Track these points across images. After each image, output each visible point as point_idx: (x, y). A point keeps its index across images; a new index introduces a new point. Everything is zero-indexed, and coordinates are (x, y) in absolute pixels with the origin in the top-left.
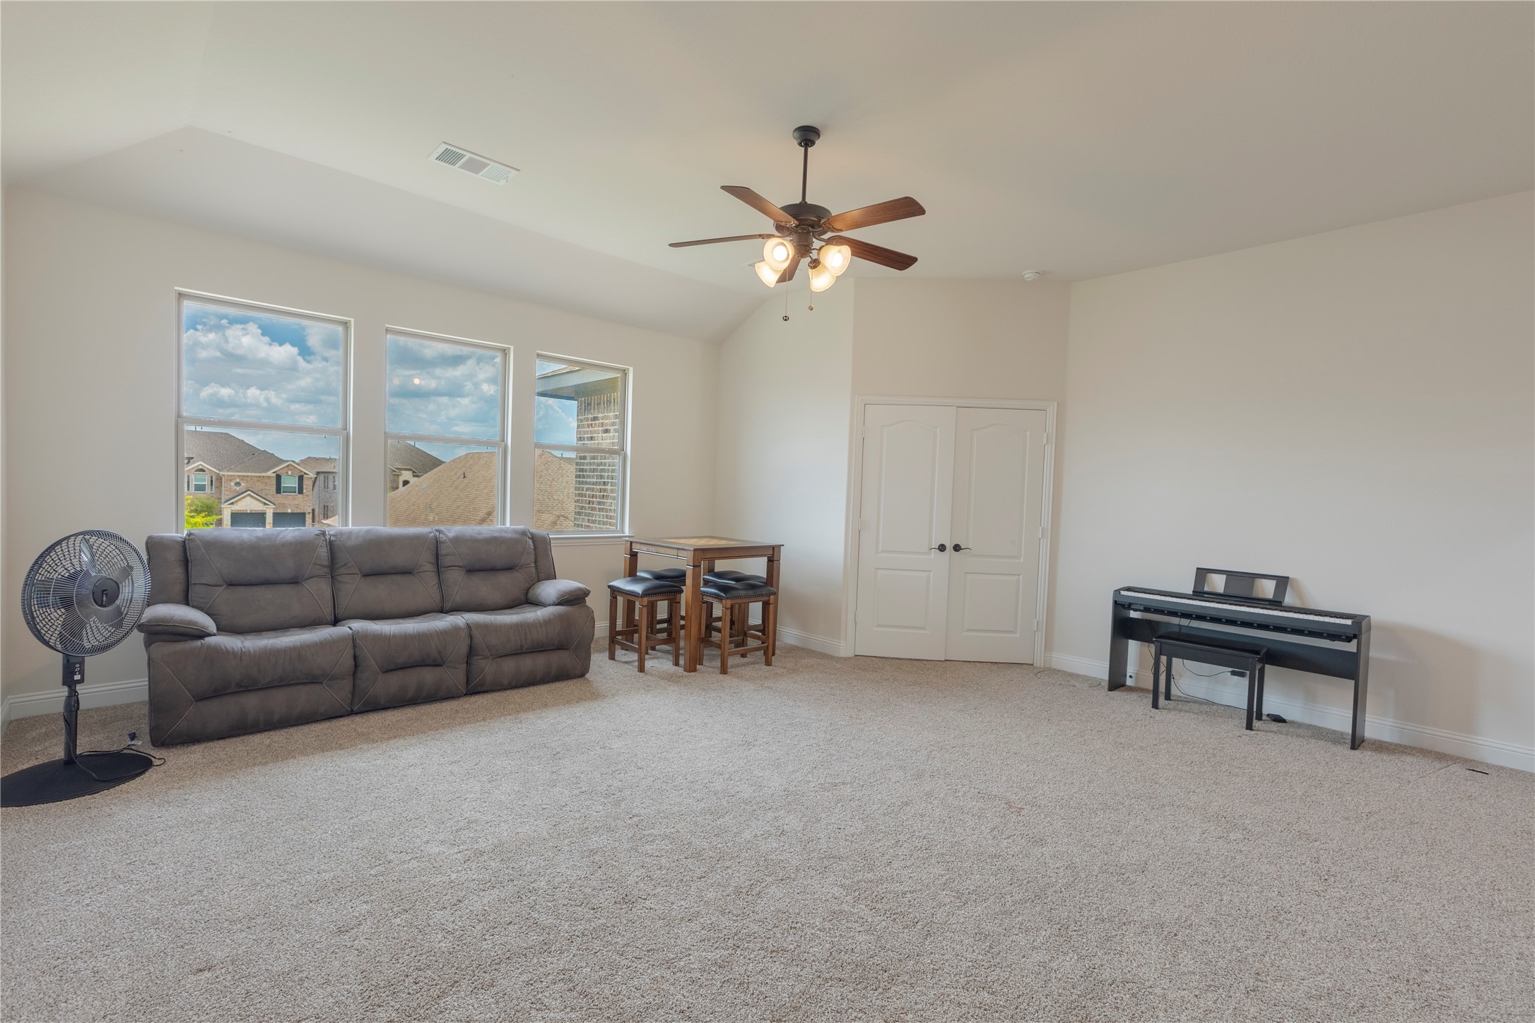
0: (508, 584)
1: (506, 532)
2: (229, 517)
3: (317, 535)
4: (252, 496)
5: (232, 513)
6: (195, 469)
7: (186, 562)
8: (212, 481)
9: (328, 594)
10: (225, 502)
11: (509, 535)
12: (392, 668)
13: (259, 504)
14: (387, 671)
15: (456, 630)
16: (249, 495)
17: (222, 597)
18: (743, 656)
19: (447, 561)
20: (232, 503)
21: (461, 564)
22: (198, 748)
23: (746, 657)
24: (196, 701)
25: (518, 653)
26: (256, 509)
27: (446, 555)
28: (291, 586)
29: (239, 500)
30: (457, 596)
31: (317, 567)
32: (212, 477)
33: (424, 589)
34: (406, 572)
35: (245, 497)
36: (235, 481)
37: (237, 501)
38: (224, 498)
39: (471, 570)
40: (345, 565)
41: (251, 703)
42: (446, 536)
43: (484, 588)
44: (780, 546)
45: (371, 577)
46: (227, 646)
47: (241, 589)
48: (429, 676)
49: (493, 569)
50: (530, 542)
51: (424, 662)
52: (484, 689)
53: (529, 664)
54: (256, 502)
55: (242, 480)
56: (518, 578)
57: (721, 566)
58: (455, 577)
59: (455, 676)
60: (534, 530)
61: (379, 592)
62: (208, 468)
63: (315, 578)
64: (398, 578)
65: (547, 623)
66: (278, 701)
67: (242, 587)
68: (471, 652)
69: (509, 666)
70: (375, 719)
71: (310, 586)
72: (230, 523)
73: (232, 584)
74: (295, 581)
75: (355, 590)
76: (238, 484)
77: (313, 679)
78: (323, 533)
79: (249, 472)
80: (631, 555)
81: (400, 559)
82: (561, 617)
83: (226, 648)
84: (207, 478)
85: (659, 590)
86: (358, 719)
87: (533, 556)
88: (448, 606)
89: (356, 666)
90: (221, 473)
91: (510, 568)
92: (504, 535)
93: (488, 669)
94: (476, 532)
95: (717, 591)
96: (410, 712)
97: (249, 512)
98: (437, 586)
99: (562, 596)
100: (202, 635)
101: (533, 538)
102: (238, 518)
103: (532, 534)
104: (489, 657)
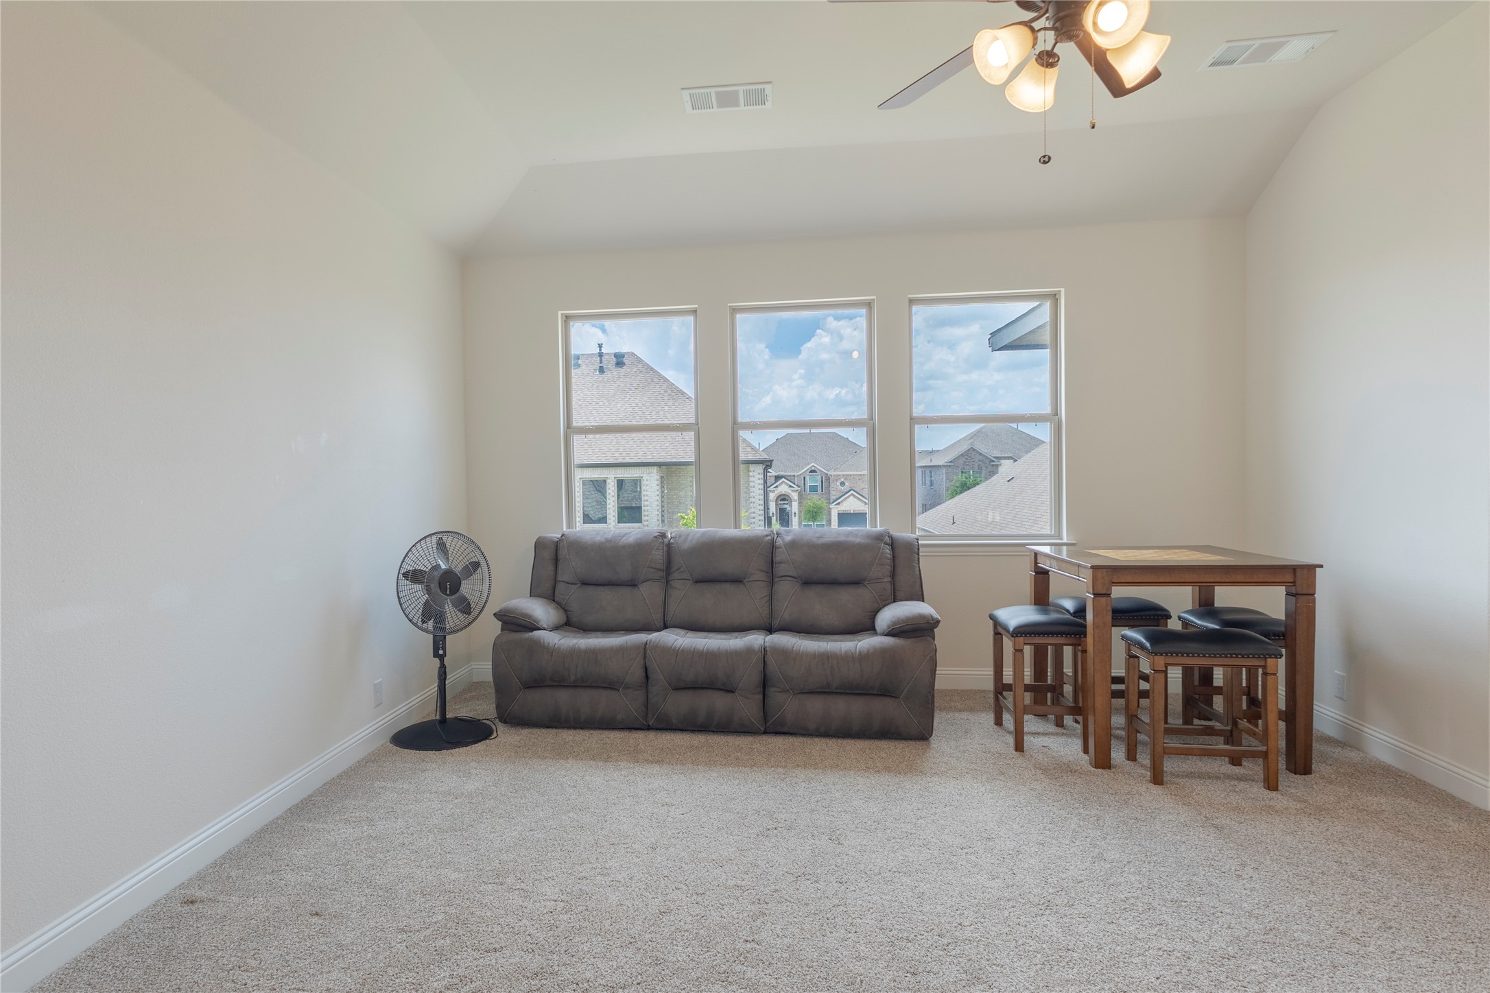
0: (849, 601)
1: (856, 536)
2: (837, 518)
3: (655, 537)
4: (854, 496)
5: (838, 514)
6: (809, 471)
7: (556, 560)
8: (822, 482)
9: (661, 598)
10: (833, 502)
11: (858, 540)
12: (682, 686)
13: (861, 504)
14: (677, 689)
15: (749, 651)
16: (852, 494)
17: (574, 596)
18: (1236, 761)
19: (781, 570)
20: (838, 504)
21: (794, 574)
22: (526, 731)
23: (1240, 764)
24: (524, 688)
25: (825, 691)
26: (858, 509)
27: (780, 563)
28: (630, 588)
29: (844, 500)
30: (785, 612)
31: (652, 570)
32: (822, 477)
33: (750, 601)
34: (737, 581)
35: (849, 497)
36: (840, 481)
37: (842, 502)
38: (833, 498)
39: (808, 583)
40: (679, 569)
41: (563, 698)
42: (783, 540)
43: (820, 606)
44: (1311, 569)
45: (702, 584)
46: (546, 641)
47: (590, 588)
48: (719, 703)
49: (834, 583)
50: (887, 550)
51: (710, 685)
52: (785, 730)
53: (841, 708)
54: (858, 502)
55: (846, 479)
56: (864, 595)
57: (1225, 597)
58: (785, 589)
59: (746, 707)
60: (897, 534)
61: (707, 601)
62: (819, 470)
63: (649, 583)
64: (727, 586)
65: (864, 657)
66: (585, 701)
67: (592, 586)
68: (765, 683)
69: (815, 707)
70: (666, 739)
71: (645, 590)
72: (837, 524)
73: (585, 583)
74: (632, 584)
75: (685, 598)
76: (843, 484)
77: (611, 685)
78: (663, 535)
79: (851, 471)
80: (1037, 573)
81: (729, 566)
82: (883, 652)
83: (544, 642)
84: (819, 478)
85: (1062, 629)
86: (651, 735)
87: (888, 568)
88: (776, 623)
89: (647, 677)
90: (829, 473)
91: (856, 583)
92: (851, 539)
93: (788, 706)
94: (817, 535)
95: (1144, 641)
96: (699, 739)
97: (852, 512)
98: (767, 598)
99: (894, 623)
100: (533, 627)
101: (893, 544)
102: (844, 518)
103: (891, 537)
104: (789, 691)
